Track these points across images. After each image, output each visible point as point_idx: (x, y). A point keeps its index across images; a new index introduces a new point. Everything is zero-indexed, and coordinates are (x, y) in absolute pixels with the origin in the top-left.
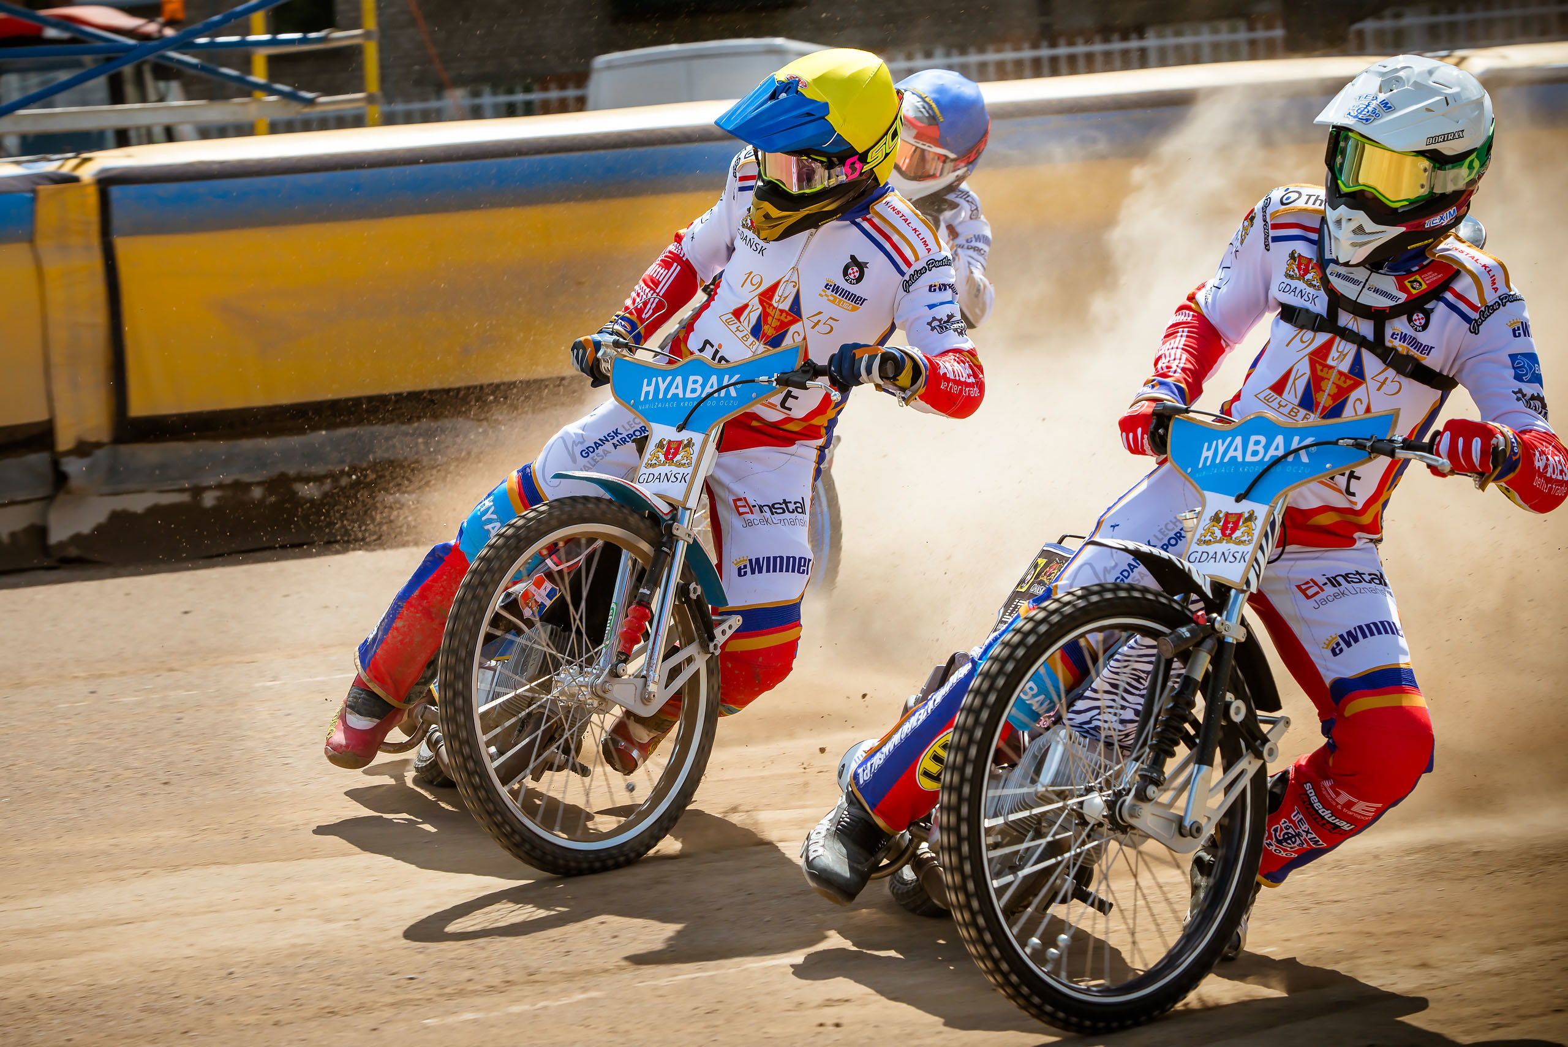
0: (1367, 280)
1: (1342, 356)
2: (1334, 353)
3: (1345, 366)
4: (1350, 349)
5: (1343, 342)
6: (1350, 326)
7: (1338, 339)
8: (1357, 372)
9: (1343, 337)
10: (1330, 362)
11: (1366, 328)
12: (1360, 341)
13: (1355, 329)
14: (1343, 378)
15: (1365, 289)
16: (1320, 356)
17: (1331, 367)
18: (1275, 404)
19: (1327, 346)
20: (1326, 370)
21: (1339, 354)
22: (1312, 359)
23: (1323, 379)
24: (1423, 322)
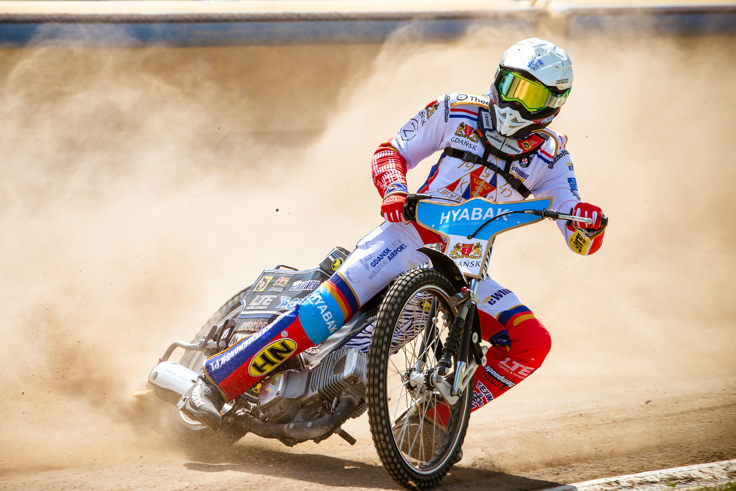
0: (505, 141)
1: (487, 175)
2: (483, 173)
4: (492, 173)
5: (488, 170)
6: (493, 162)
7: (486, 168)
8: (493, 184)
9: (488, 167)
10: (481, 177)
11: (501, 164)
12: (497, 171)
13: (495, 164)
14: (486, 185)
15: (504, 145)
16: (475, 175)
17: (482, 180)
18: (449, 195)
19: (480, 170)
20: (478, 181)
21: (485, 174)
22: (471, 176)
23: (476, 185)
24: (527, 163)
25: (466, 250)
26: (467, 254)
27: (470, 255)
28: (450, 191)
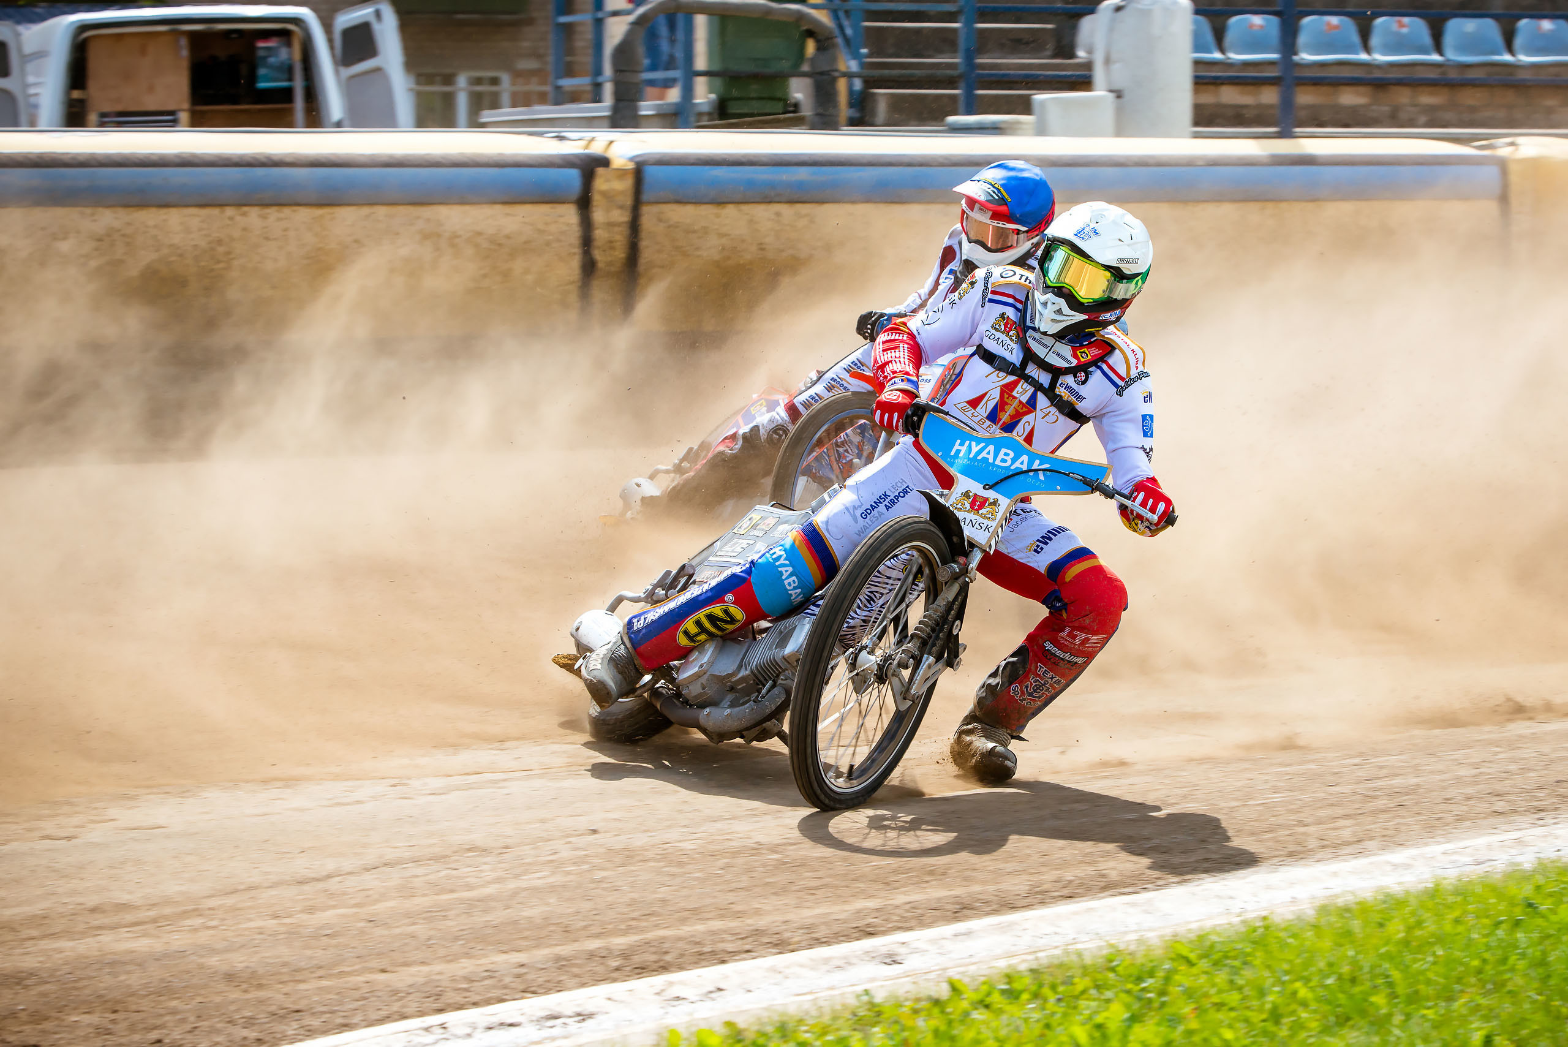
0: (1053, 346)
1: (1023, 391)
2: (1019, 388)
3: (1024, 399)
4: (1031, 390)
5: (1026, 384)
6: (1032, 374)
7: (1023, 381)
8: (1032, 404)
9: (1026, 381)
10: (1014, 393)
11: (1044, 378)
12: (1039, 387)
13: (1036, 377)
14: (1021, 406)
15: (1051, 352)
16: (1007, 389)
17: (1015, 398)
18: (969, 414)
19: (1014, 384)
20: (1011, 398)
21: (1021, 390)
22: (1002, 390)
23: (1007, 404)
24: (1083, 378)
25: (977, 504)
26: (978, 510)
27: (980, 512)
28: (971, 408)
